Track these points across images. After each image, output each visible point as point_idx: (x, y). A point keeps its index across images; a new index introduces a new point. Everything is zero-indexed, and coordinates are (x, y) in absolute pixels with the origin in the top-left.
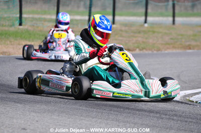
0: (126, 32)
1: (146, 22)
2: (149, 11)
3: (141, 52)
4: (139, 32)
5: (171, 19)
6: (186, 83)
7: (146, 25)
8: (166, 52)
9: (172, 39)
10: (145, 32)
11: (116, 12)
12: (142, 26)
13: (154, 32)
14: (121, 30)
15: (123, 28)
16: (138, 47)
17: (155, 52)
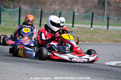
0: (80, 32)
1: (91, 27)
2: (93, 22)
3: (89, 43)
4: (88, 32)
5: (106, 27)
6: (117, 58)
7: (92, 29)
8: (104, 43)
9: (107, 37)
10: (91, 32)
11: (75, 22)
12: (89, 29)
13: (96, 33)
14: (77, 31)
15: (79, 30)
16: (87, 40)
17: (97, 43)
